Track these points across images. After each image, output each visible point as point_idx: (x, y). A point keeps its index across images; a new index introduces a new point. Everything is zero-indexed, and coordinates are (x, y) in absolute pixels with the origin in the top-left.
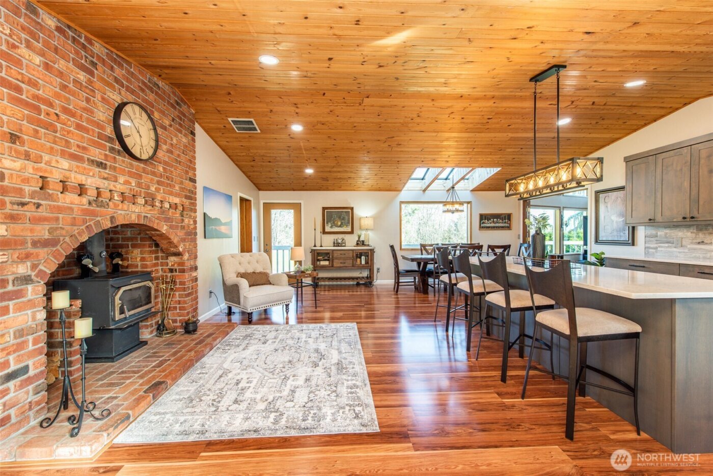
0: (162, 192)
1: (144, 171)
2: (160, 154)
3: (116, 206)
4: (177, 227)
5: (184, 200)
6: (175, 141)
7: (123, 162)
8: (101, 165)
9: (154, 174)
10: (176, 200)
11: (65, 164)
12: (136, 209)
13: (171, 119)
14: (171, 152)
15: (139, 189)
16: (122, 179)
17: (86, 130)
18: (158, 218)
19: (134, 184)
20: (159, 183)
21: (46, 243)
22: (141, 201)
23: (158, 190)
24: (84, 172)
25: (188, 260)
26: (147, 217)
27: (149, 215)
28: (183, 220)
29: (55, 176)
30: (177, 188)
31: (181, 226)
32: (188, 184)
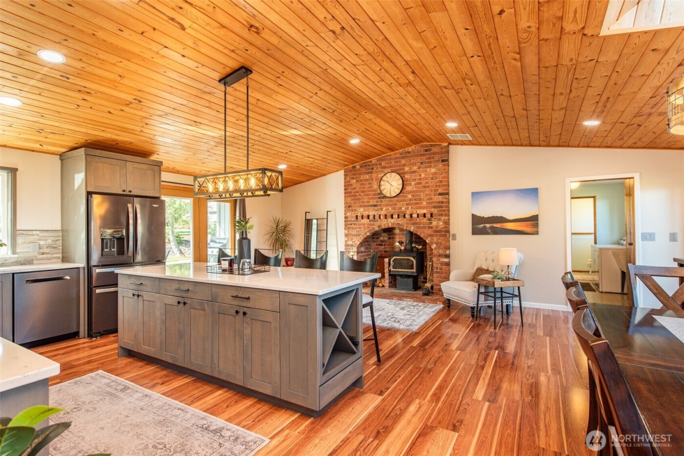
0: (410, 208)
1: (398, 201)
2: (408, 188)
3: (381, 221)
4: (424, 228)
5: (433, 210)
6: (423, 175)
7: (385, 201)
8: (375, 206)
9: (404, 201)
10: (425, 211)
11: (362, 210)
12: (392, 221)
13: (420, 164)
14: (420, 183)
15: (394, 211)
16: (384, 209)
17: (369, 195)
18: (407, 223)
19: (391, 209)
20: (407, 204)
21: (356, 235)
22: (395, 216)
23: (407, 209)
24: (368, 210)
25: (436, 248)
26: (399, 224)
27: (400, 223)
28: (431, 223)
29: (359, 215)
30: (425, 203)
31: (429, 227)
32: (437, 199)
